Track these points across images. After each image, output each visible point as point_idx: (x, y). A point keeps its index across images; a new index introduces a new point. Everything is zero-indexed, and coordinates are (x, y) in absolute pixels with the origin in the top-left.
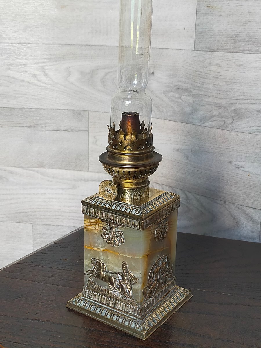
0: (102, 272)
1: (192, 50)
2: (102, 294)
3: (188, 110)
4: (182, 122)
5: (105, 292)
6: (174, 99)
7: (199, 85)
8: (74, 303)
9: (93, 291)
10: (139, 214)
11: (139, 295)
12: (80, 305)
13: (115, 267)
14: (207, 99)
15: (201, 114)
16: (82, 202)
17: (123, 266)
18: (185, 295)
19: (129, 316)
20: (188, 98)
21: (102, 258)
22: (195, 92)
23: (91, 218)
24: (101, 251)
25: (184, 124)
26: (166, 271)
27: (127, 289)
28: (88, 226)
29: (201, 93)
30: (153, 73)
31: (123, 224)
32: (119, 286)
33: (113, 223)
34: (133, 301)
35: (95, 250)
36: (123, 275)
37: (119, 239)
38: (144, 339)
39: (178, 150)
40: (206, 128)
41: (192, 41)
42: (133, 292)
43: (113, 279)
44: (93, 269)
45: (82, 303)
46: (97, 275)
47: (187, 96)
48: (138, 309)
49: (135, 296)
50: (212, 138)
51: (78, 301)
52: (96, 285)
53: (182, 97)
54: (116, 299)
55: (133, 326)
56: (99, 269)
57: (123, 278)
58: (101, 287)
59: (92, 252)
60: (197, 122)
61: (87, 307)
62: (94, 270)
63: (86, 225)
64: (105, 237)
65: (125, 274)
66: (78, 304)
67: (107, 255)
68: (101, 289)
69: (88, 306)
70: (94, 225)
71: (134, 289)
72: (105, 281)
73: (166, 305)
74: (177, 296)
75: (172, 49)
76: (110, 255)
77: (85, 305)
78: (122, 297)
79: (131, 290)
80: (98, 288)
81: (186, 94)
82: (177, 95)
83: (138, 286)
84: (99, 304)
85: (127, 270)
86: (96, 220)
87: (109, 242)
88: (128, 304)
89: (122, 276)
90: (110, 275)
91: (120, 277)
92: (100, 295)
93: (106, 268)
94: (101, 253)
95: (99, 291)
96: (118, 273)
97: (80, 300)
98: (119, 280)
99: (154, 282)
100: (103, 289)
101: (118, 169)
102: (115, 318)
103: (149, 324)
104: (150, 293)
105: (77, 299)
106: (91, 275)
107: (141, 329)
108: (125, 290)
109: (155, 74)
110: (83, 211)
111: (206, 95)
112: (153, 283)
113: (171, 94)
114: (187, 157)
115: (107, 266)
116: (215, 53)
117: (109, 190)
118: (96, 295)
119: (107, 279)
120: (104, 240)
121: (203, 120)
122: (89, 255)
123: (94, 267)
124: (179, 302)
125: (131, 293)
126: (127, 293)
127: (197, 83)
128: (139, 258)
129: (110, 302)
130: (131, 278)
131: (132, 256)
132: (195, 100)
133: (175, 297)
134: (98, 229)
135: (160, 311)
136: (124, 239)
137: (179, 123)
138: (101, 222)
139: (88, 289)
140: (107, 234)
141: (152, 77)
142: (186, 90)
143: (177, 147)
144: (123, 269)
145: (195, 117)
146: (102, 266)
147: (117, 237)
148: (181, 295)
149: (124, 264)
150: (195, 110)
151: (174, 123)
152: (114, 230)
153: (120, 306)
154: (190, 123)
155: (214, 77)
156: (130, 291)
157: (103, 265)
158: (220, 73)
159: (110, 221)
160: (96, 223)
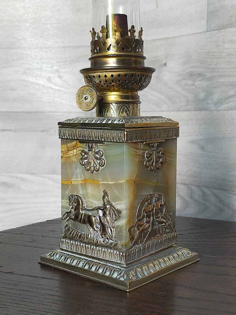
0: (80, 211)
1: (205, 32)
2: (81, 241)
3: (202, 95)
4: (196, 110)
5: (84, 238)
6: (187, 87)
7: (213, 67)
8: (48, 257)
9: (70, 239)
10: (122, 122)
11: (123, 235)
12: (55, 259)
13: (95, 202)
14: (222, 80)
15: (216, 97)
16: (59, 123)
17: (104, 197)
18: (188, 256)
19: (111, 265)
20: (202, 83)
21: (81, 193)
22: (209, 75)
23: (69, 143)
24: (79, 183)
25: (198, 112)
26: (162, 217)
27: (109, 229)
28: (66, 153)
29: (215, 74)
30: (165, 64)
31: (103, 140)
32: (99, 226)
33: (93, 142)
34: (117, 244)
35: (72, 183)
36: (104, 209)
37: (99, 162)
38: (128, 291)
39: (192, 142)
40: (222, 112)
41: (204, 22)
42: (116, 232)
43: (93, 217)
44: (70, 210)
45: (58, 256)
46: (74, 217)
47: (200, 81)
48: (122, 253)
49: (119, 236)
50: (229, 121)
51: (52, 254)
52: (74, 231)
53: (196, 83)
54: (97, 245)
55: (115, 275)
56: (77, 208)
57: (104, 214)
58: (79, 232)
59: (70, 187)
60: (212, 107)
61: (62, 260)
62: (72, 210)
63: (64, 153)
64: (83, 163)
65: (106, 208)
66: (52, 258)
67: (86, 187)
68: (79, 235)
69: (64, 259)
70: (71, 150)
71: (118, 227)
72: (84, 222)
73: (163, 260)
74: (178, 255)
75: (184, 36)
76: (89, 186)
77: (61, 258)
78: (103, 240)
79: (113, 228)
80: (76, 233)
81: (200, 79)
82: (190, 82)
83: (123, 222)
84: (77, 256)
85: (109, 201)
86: (74, 143)
87: (88, 167)
88: (111, 248)
89: (103, 212)
90: (90, 214)
91: (101, 213)
92: (79, 243)
93: (85, 205)
94: (80, 187)
95: (77, 238)
96: (99, 208)
97: (55, 253)
98: (100, 217)
99: (145, 224)
100: (82, 234)
101: (99, 74)
102: (93, 269)
103: (136, 274)
104: (140, 236)
105: (52, 253)
106: (68, 218)
107: (125, 278)
108: (107, 230)
109: (167, 65)
110: (60, 135)
111: (220, 76)
112: (143, 225)
113: (184, 82)
114: (203, 148)
115: (86, 202)
116: (228, 29)
117: (87, 98)
118: (74, 245)
119: (86, 219)
120: (82, 168)
121: (218, 103)
122: (66, 192)
123: (71, 207)
124: (179, 260)
125: (114, 232)
126: (110, 234)
127: (211, 65)
128: (122, 182)
129: (90, 250)
130: (114, 211)
131: (115, 181)
132: (209, 83)
133: (175, 255)
134: (76, 155)
135: (153, 264)
136: (105, 160)
137: (193, 112)
138: (79, 144)
139: (65, 238)
140: (86, 159)
141: (165, 68)
142: (200, 75)
143: (192, 138)
144: (104, 201)
145: (209, 102)
146: (81, 203)
147: (97, 159)
148: (184, 254)
149: (105, 194)
150: (209, 94)
151: (187, 113)
152: (93, 150)
153: (101, 254)
154: (205, 109)
155: (228, 55)
156: (112, 230)
157: (82, 201)
158: (234, 49)
159: (90, 139)
160: (74, 147)
